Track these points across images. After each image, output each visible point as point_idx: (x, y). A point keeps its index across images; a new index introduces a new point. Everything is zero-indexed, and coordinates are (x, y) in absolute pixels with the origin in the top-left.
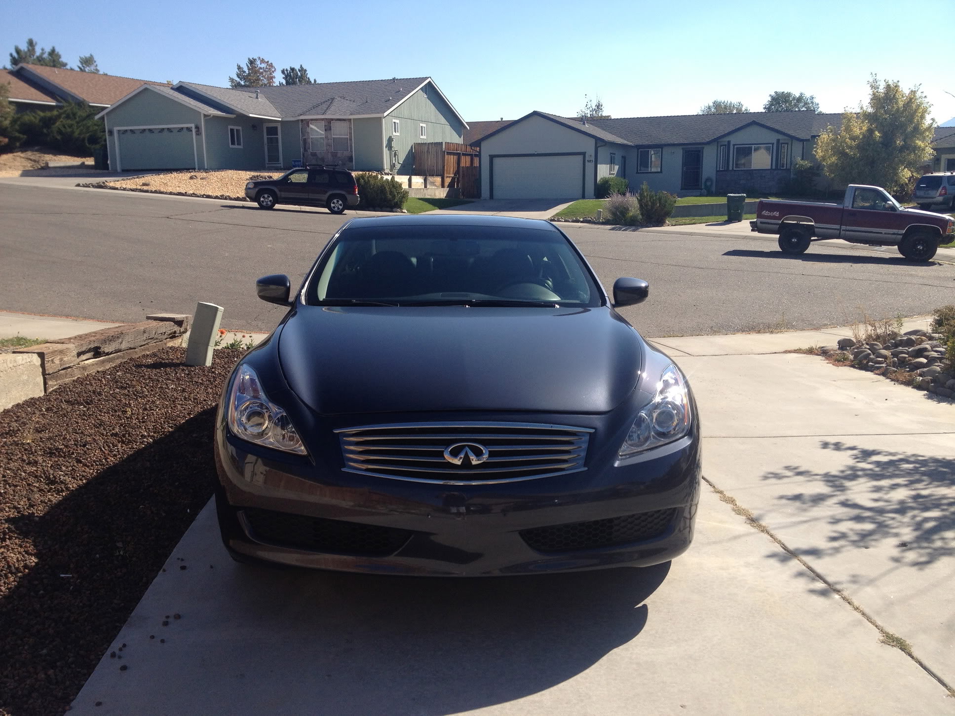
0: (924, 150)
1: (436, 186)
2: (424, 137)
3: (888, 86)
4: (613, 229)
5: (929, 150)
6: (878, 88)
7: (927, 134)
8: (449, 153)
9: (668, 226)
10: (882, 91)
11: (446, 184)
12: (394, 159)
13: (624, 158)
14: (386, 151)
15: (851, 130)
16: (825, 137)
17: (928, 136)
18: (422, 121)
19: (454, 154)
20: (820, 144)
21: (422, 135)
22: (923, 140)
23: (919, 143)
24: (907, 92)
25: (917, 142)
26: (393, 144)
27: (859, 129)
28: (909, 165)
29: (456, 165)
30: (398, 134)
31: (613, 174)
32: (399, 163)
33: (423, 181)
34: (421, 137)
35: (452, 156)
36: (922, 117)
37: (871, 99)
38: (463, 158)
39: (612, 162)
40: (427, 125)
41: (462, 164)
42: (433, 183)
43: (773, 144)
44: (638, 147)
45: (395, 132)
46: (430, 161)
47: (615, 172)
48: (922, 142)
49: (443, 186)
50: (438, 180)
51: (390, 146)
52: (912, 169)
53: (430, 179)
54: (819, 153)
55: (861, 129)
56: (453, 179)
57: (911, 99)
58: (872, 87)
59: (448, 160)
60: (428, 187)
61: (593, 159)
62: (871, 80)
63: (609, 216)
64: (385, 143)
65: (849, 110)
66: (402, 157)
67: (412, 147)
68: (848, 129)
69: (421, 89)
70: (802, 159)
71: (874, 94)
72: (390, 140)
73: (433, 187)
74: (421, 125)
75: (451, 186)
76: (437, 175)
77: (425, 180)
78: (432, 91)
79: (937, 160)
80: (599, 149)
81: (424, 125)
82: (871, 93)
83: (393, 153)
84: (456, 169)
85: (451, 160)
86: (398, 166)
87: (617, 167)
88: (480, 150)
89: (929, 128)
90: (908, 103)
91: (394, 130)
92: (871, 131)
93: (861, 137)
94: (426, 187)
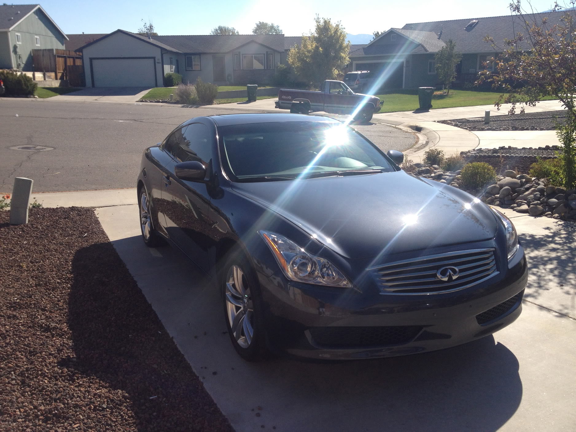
0: (345, 58)
1: (51, 78)
2: (38, 45)
3: (325, 22)
4: (183, 107)
5: (347, 59)
6: (320, 22)
7: (346, 49)
8: (59, 57)
9: (216, 104)
10: (322, 24)
11: (59, 77)
12: (19, 60)
13: (177, 61)
14: (13, 55)
15: (307, 47)
16: (293, 51)
17: (347, 50)
18: (36, 35)
19: (62, 57)
20: (290, 55)
21: (37, 43)
22: (345, 53)
23: (342, 55)
24: (334, 25)
25: (342, 54)
26: (18, 50)
27: (311, 46)
28: (338, 67)
29: (64, 65)
30: (20, 43)
31: (172, 71)
32: (23, 63)
33: (43, 76)
34: (37, 45)
35: (61, 59)
36: (343, 40)
37: (316, 29)
38: (68, 60)
39: (171, 63)
40: (40, 37)
41: (68, 64)
42: (49, 77)
43: (264, 54)
44: (185, 54)
45: (18, 41)
46: (45, 61)
47: (173, 70)
48: (344, 54)
49: (56, 79)
50: (53, 74)
51: (15, 51)
52: (339, 70)
53: (48, 74)
54: (290, 60)
55: (312, 46)
56: (63, 74)
57: (337, 29)
58: (317, 22)
59: (58, 61)
60: (47, 79)
61: (160, 61)
62: (316, 18)
63: (178, 99)
64: (11, 49)
65: (305, 35)
66: (24, 59)
67: (31, 52)
68: (305, 46)
69: (34, 13)
70: (281, 64)
71: (318, 26)
72: (15, 47)
73: (50, 80)
74: (36, 37)
75: (62, 78)
76: (52, 71)
77: (44, 75)
78: (41, 14)
79: (351, 64)
80: (164, 55)
81: (38, 37)
82: (316, 25)
83: (18, 56)
84: (64, 67)
85: (60, 61)
86: (22, 66)
87: (174, 67)
88: (83, 54)
89: (347, 46)
90: (335, 31)
91: (17, 40)
92: (317, 48)
93: (313, 51)
94: (45, 79)
